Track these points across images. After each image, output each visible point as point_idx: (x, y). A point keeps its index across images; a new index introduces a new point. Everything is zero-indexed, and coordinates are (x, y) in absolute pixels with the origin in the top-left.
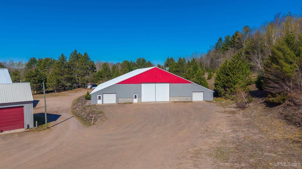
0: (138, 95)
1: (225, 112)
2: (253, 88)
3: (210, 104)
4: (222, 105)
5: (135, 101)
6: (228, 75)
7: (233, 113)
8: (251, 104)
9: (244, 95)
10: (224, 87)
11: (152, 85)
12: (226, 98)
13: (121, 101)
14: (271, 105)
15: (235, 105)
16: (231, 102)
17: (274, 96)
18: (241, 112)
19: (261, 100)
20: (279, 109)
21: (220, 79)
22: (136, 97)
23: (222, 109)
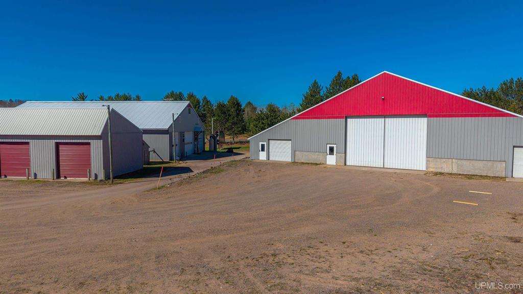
0: (336, 147)
11: (376, 123)
13: (302, 157)
22: (332, 150)
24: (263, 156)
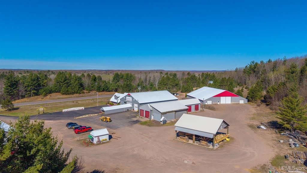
0: (219, 101)
1: (253, 107)
2: (263, 99)
3: (246, 104)
4: (251, 105)
5: (219, 103)
6: (253, 93)
7: (256, 107)
8: (262, 105)
9: (259, 101)
10: (252, 98)
11: (224, 97)
12: (253, 102)
13: (214, 103)
14: (267, 105)
15: (256, 105)
16: (255, 104)
17: (268, 102)
18: (259, 107)
19: (265, 104)
20: (269, 106)
21: (250, 95)
23: (252, 106)
24: (206, 104)
